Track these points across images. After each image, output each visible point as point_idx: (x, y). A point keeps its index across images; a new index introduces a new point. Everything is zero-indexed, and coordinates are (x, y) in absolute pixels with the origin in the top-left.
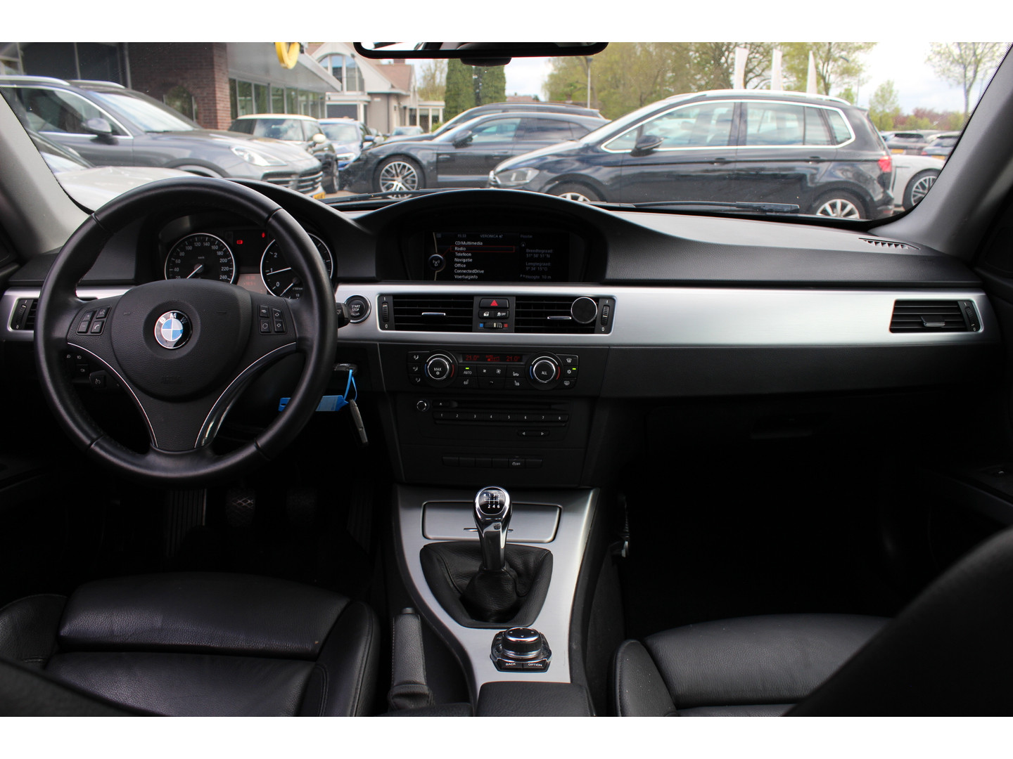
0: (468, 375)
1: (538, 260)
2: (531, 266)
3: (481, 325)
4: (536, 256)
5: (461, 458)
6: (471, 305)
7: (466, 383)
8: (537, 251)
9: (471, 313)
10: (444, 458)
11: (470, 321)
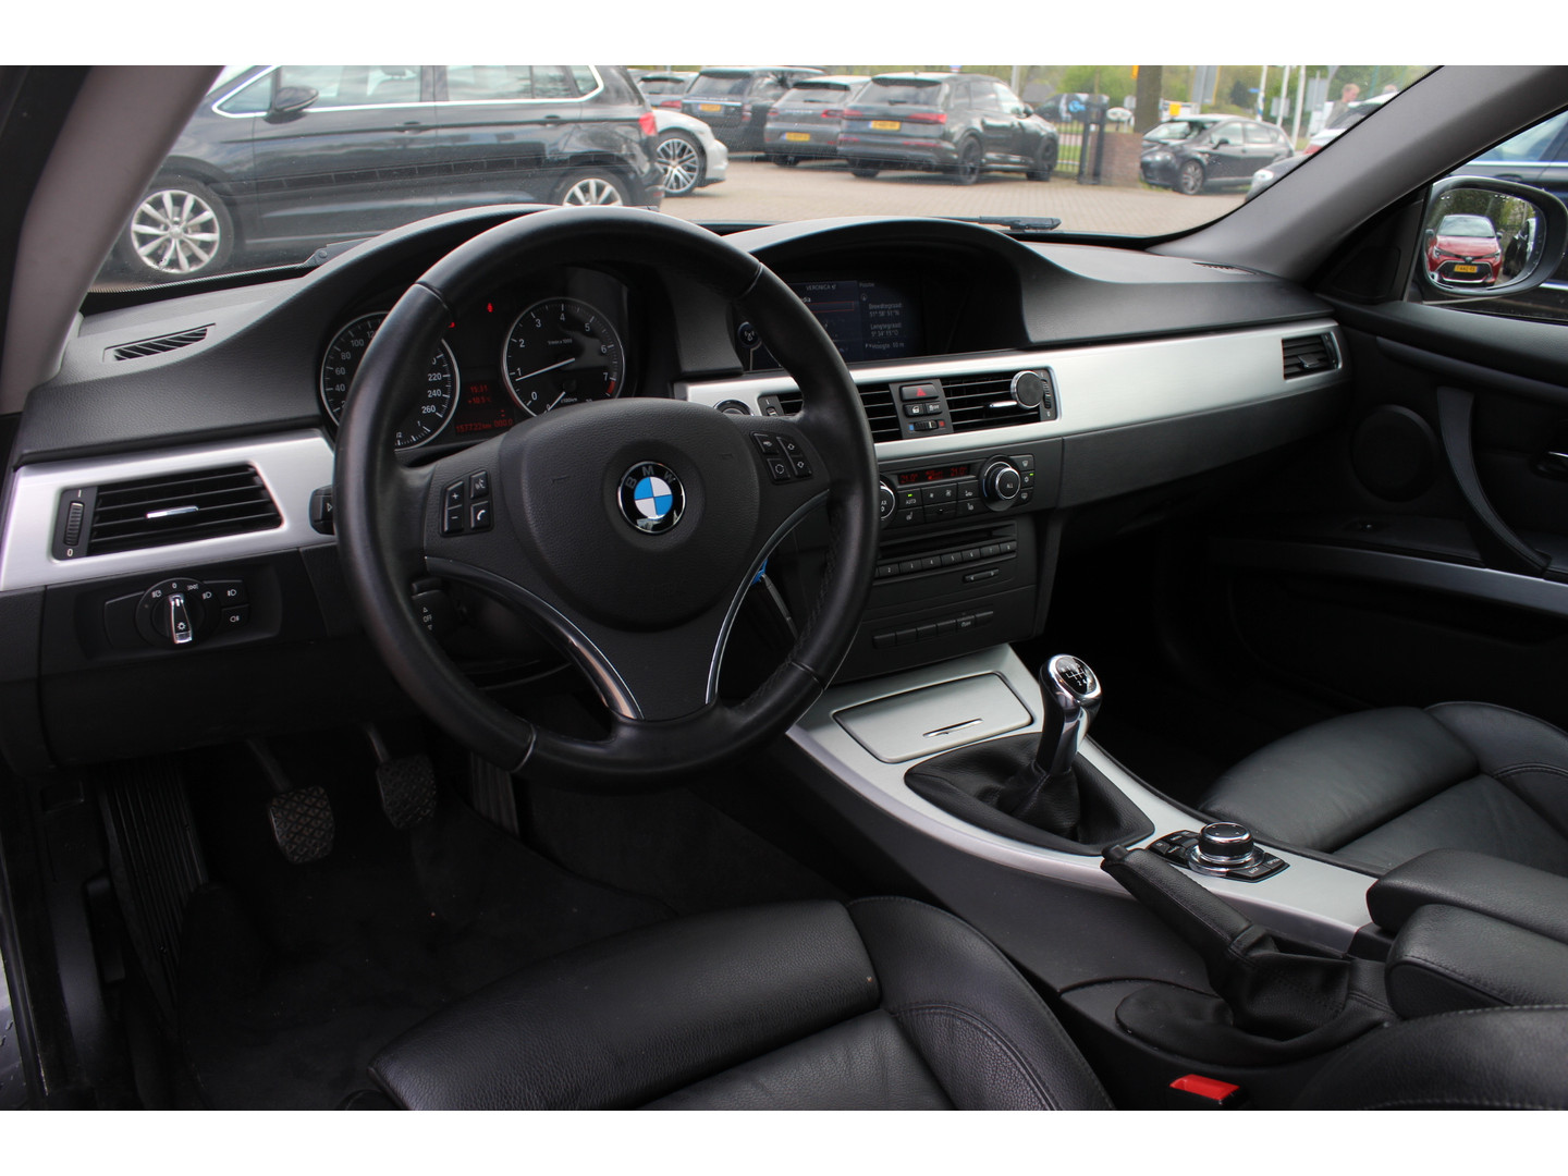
0: (912, 506)
1: (886, 320)
2: (877, 330)
3: (911, 427)
4: (882, 314)
5: (898, 633)
6: (889, 397)
7: (909, 518)
8: (882, 306)
9: (892, 410)
10: (877, 637)
11: (895, 422)
